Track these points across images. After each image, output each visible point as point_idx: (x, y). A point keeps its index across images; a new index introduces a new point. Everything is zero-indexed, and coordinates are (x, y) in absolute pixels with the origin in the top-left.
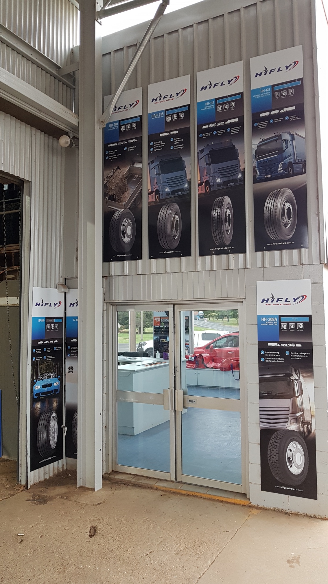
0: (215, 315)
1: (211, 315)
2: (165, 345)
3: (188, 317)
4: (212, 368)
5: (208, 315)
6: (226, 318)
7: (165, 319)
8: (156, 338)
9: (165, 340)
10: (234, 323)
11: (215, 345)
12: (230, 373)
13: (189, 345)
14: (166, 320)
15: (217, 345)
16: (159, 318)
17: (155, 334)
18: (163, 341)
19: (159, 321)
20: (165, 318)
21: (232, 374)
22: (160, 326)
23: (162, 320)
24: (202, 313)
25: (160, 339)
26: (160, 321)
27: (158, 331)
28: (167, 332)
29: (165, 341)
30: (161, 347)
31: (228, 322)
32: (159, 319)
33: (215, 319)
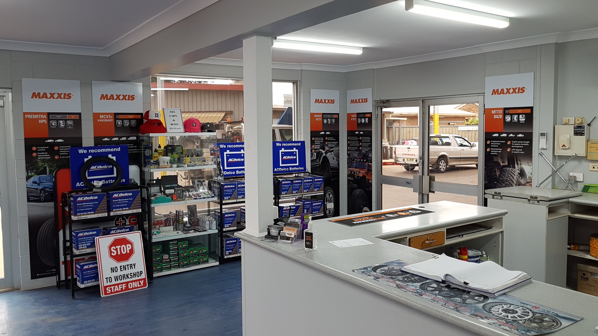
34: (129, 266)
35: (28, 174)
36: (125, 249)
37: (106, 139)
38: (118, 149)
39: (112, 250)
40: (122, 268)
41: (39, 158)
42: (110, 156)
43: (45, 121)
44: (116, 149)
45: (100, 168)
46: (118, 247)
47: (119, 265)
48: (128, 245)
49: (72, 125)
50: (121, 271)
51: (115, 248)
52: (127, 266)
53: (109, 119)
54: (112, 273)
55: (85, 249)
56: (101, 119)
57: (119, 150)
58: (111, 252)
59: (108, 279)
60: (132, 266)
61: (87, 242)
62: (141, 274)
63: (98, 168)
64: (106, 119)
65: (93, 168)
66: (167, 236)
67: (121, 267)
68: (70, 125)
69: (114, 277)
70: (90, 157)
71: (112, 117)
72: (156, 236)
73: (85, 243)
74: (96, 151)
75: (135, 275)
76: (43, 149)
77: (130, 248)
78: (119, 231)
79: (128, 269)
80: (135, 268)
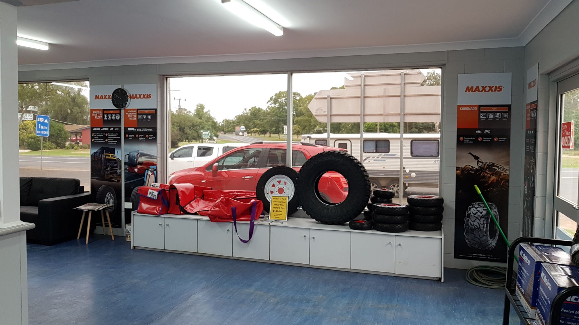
0: (257, 131)
1: (253, 131)
2: (111, 165)
3: (156, 110)
4: (196, 214)
5: (250, 131)
6: (268, 134)
7: (112, 114)
8: (96, 151)
9: (112, 156)
10: (276, 138)
11: (221, 164)
12: (230, 226)
13: (156, 165)
14: (114, 115)
15: (224, 164)
16: (101, 112)
17: (93, 144)
18: (107, 157)
19: (100, 118)
20: (112, 112)
21: (235, 230)
22: (102, 128)
23: (105, 115)
24: (243, 128)
25: (102, 153)
26: (103, 117)
27: (100, 138)
28: (115, 140)
29: (113, 158)
30: (105, 169)
31: (270, 138)
32: (101, 115)
33: (257, 135)
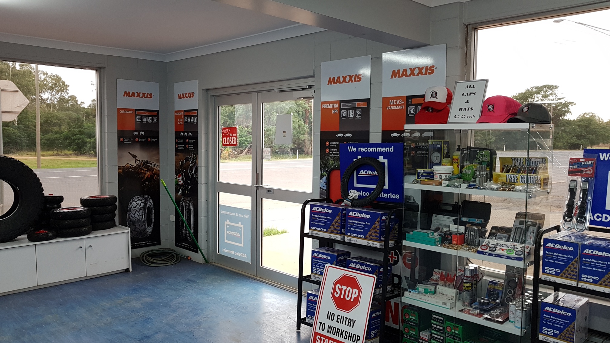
34: (347, 320)
35: (321, 172)
36: (351, 294)
37: (395, 135)
38: (391, 148)
39: (337, 290)
40: (339, 319)
41: (331, 155)
42: (381, 159)
43: (337, 111)
44: (388, 148)
45: (369, 174)
46: (344, 288)
47: (338, 312)
48: (355, 290)
49: (360, 115)
50: (337, 322)
51: (340, 288)
52: (345, 319)
53: (400, 105)
54: (327, 318)
55: (318, 274)
56: (391, 105)
57: (392, 150)
58: (334, 291)
59: (322, 325)
60: (350, 323)
61: (321, 267)
62: (358, 340)
63: (367, 173)
64: (397, 105)
65: (362, 173)
66: (427, 302)
67: (339, 317)
68: (359, 115)
69: (328, 325)
70: (359, 157)
71: (403, 102)
72: (410, 294)
73: (318, 266)
74: (366, 150)
75: (351, 337)
76: (334, 144)
77: (356, 296)
78: (359, 266)
79: (345, 324)
80: (353, 327)
